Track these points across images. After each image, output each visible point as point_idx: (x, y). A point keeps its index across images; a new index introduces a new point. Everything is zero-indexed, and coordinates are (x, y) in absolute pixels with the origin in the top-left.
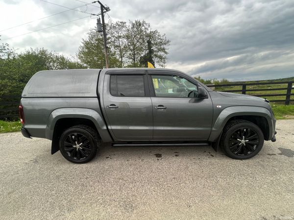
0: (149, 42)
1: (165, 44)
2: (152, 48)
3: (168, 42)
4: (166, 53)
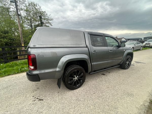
0: (40, 17)
1: (51, 20)
2: (42, 21)
3: (52, 19)
4: (51, 25)
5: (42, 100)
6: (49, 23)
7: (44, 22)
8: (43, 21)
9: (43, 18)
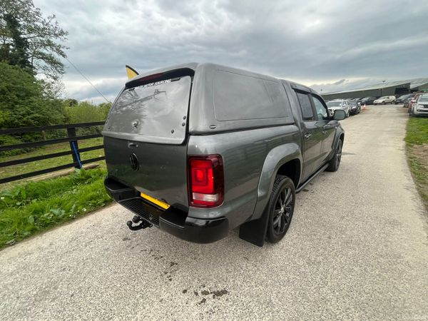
0: (11, 20)
5: (224, 292)
6: (50, 44)
7: (29, 40)
8: (25, 36)
9: (21, 23)
